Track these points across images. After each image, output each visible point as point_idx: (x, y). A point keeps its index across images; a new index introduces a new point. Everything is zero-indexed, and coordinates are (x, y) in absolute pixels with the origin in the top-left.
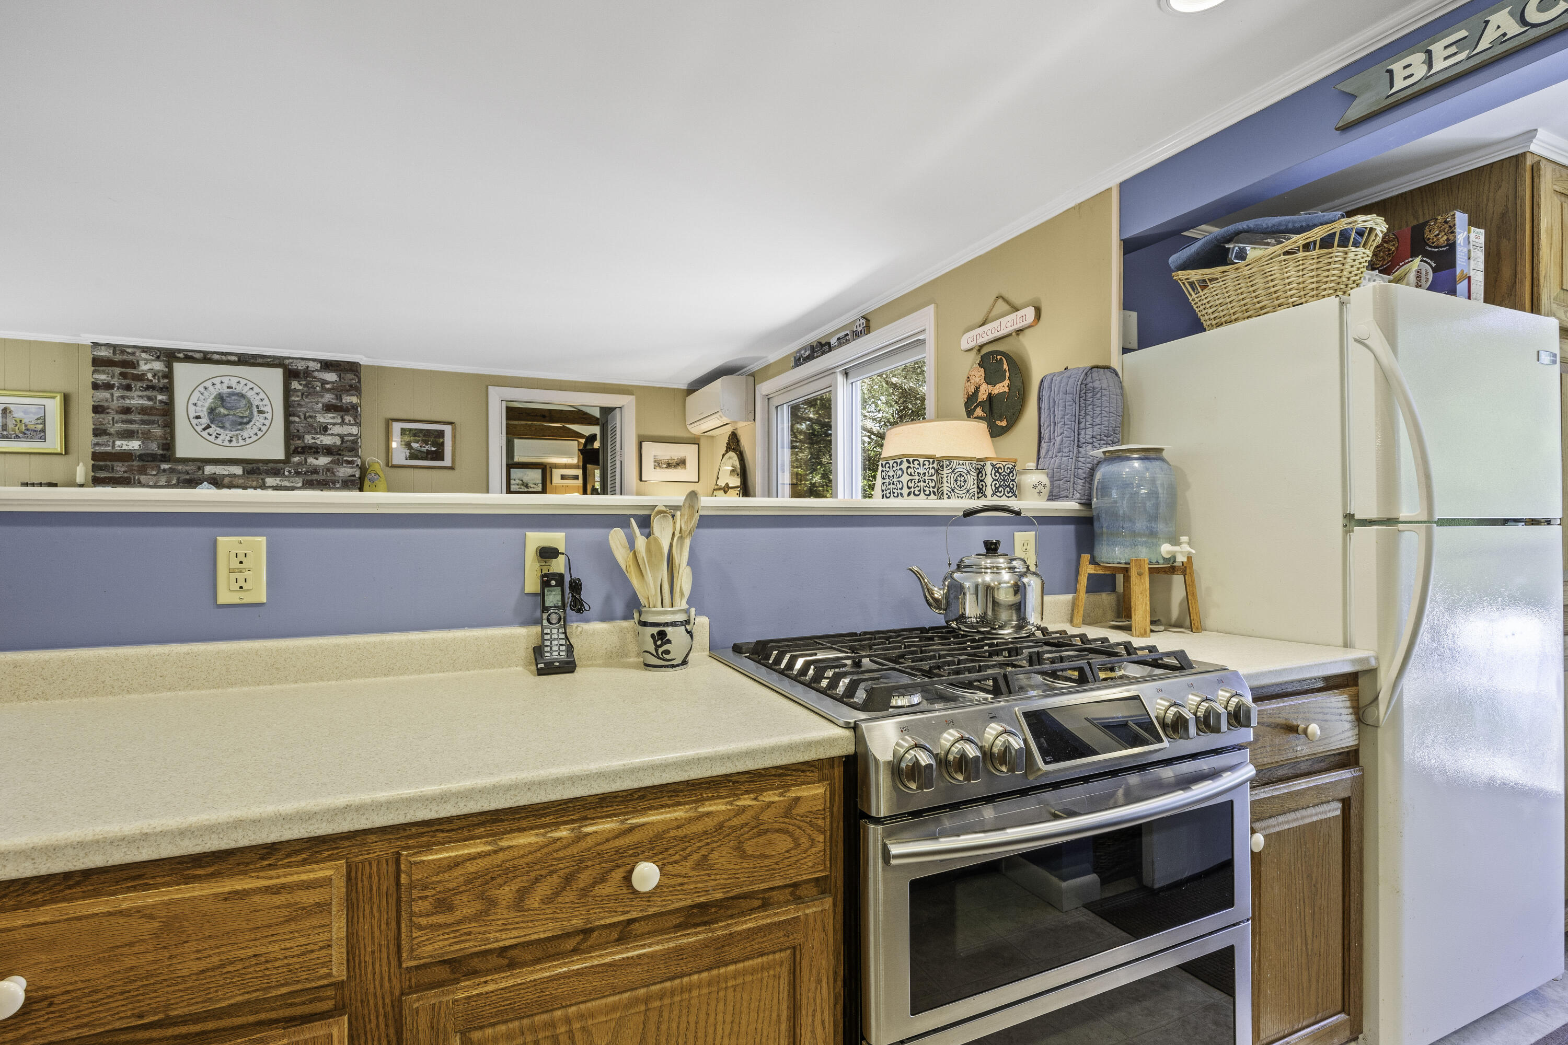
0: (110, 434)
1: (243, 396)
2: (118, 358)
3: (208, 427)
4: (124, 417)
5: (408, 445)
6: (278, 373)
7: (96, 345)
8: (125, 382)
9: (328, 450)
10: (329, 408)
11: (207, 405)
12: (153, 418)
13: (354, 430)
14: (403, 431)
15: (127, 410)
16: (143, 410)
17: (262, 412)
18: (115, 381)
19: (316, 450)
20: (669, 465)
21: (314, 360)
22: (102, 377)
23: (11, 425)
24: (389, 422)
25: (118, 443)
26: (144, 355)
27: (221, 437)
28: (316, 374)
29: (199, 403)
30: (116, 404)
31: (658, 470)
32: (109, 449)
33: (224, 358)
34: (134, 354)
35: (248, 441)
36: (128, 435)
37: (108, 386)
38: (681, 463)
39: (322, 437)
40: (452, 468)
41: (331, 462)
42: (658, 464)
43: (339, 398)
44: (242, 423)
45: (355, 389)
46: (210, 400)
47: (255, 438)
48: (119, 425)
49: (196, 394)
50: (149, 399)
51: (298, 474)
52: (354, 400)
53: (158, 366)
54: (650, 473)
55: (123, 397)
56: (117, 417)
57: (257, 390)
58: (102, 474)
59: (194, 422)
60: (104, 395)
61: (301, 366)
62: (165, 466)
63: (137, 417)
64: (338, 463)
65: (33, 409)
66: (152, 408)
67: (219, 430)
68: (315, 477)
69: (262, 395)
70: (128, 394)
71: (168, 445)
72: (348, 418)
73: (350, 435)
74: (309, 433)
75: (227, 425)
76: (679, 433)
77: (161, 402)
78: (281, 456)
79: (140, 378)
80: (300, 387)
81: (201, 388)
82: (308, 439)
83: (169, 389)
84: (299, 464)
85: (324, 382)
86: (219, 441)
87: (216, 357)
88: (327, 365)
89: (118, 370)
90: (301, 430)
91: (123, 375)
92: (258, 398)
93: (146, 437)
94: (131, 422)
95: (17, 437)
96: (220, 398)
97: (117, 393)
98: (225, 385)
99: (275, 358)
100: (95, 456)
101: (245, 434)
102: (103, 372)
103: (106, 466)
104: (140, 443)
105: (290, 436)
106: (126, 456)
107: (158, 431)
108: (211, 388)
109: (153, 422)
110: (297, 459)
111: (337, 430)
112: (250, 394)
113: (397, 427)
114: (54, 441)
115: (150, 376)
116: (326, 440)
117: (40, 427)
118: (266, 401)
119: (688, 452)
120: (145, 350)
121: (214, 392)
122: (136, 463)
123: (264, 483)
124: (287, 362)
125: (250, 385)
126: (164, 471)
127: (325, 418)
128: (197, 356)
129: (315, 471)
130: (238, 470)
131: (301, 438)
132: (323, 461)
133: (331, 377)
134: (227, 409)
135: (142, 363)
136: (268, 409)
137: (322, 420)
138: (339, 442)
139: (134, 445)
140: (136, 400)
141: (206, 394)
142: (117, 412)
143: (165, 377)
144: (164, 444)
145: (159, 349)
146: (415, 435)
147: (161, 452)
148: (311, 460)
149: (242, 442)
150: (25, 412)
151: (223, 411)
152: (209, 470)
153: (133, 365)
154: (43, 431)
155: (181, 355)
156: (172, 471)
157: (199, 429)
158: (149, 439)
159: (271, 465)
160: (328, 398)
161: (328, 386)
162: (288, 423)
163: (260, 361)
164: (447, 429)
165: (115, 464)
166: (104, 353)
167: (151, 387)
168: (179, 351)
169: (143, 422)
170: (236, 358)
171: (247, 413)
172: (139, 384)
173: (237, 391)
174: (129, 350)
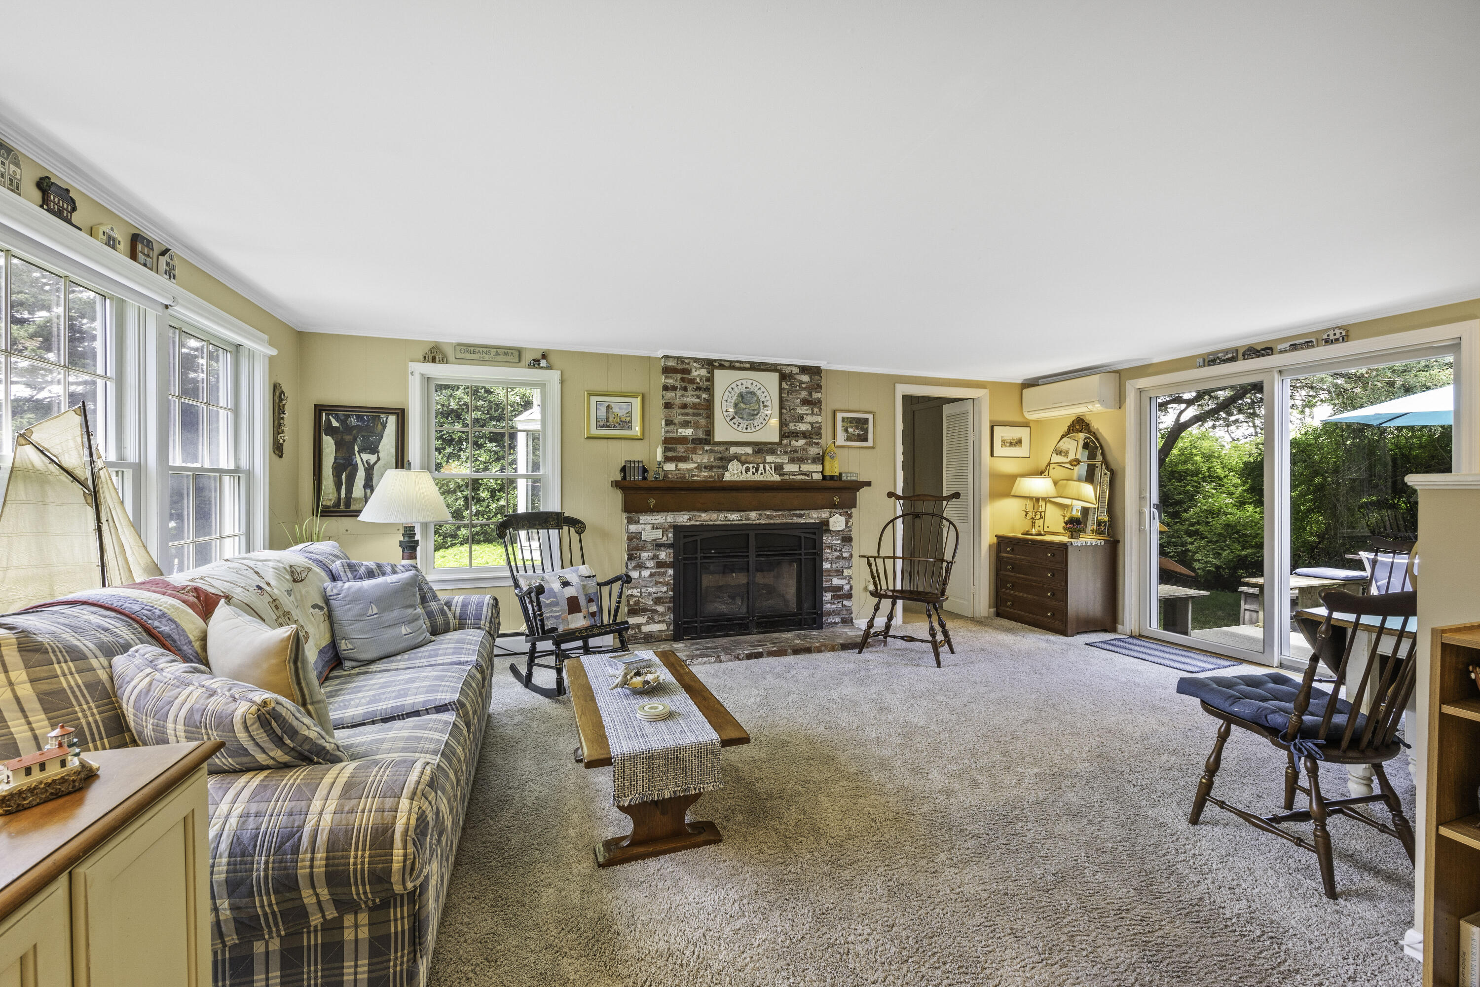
0: (675, 424)
1: (754, 394)
2: (680, 366)
3: (734, 418)
4: (683, 411)
5: (846, 430)
6: (776, 376)
7: (666, 357)
8: (683, 385)
9: (804, 435)
10: (805, 402)
11: (733, 401)
12: (699, 411)
13: (819, 419)
14: (843, 419)
15: (684, 406)
16: (695, 406)
17: (765, 406)
18: (678, 384)
19: (796, 435)
20: (1011, 444)
21: (796, 366)
22: (670, 381)
23: (611, 419)
24: (834, 413)
25: (680, 430)
26: (695, 364)
27: (741, 426)
28: (797, 376)
29: (729, 400)
30: (678, 401)
31: (1004, 448)
32: (674, 435)
33: (742, 365)
34: (689, 363)
35: (758, 428)
36: (686, 424)
37: (674, 388)
38: (1019, 442)
39: (800, 425)
40: (873, 448)
41: (806, 444)
42: (1004, 443)
43: (810, 394)
44: (753, 415)
45: (818, 387)
46: (735, 398)
47: (761, 426)
48: (680, 417)
49: (727, 393)
50: (698, 397)
51: (786, 452)
52: (819, 395)
53: (703, 372)
54: (999, 450)
55: (682, 396)
56: (679, 411)
57: (763, 389)
58: (670, 454)
59: (725, 414)
60: (670, 395)
61: (787, 370)
62: (707, 448)
63: (690, 411)
64: (810, 444)
65: (624, 406)
66: (699, 404)
67: (740, 421)
68: (796, 455)
69: (766, 394)
70: (685, 393)
71: (709, 432)
72: (816, 410)
73: (817, 422)
74: (792, 422)
75: (745, 416)
76: (1017, 419)
77: (705, 399)
78: (777, 440)
79: (692, 381)
80: (787, 387)
81: (730, 389)
82: (792, 426)
83: (710, 390)
84: (786, 445)
85: (801, 383)
86: (740, 429)
87: (737, 365)
88: (804, 370)
89: (679, 376)
90: (788, 419)
91: (683, 379)
92: (763, 395)
93: (696, 426)
94: (687, 414)
95: (615, 426)
96: (741, 395)
97: (679, 393)
98: (744, 386)
99: (772, 364)
100: (666, 441)
101: (756, 423)
102: (671, 378)
103: (673, 448)
104: (692, 430)
105: (783, 424)
106: (683, 440)
107: (703, 422)
108: (736, 389)
109: (699, 415)
110: (785, 442)
111: (808, 419)
112: (759, 393)
113: (839, 416)
114: (637, 429)
115: (698, 380)
116: (803, 427)
117: (628, 419)
118: (768, 398)
119: (1022, 433)
120: (696, 360)
121: (737, 390)
122: (690, 446)
123: (765, 460)
124: (779, 367)
125: (759, 386)
126: (707, 451)
127: (802, 410)
128: (727, 364)
129: (796, 451)
130: (749, 450)
131: (787, 425)
132: (801, 443)
133: (805, 378)
134: (745, 404)
135: (694, 370)
136: (769, 404)
137: (800, 412)
138: (810, 429)
139: (688, 432)
140: (690, 399)
141: (733, 393)
142: (679, 408)
143: (708, 380)
144: (706, 431)
145: (703, 360)
146: (850, 422)
147: (704, 437)
148: (794, 443)
149: (753, 430)
150: (620, 409)
151: (742, 405)
152: (733, 450)
153: (687, 371)
154: (630, 422)
155: (717, 364)
156: (712, 451)
157: (728, 419)
158: (697, 427)
159: (769, 446)
160: (804, 394)
161: (804, 386)
162: (781, 414)
163: (763, 367)
164: (870, 417)
165: (678, 446)
166: (672, 363)
167: (699, 389)
168: (716, 360)
169: (694, 415)
170: (748, 366)
171: (756, 407)
172: (692, 386)
173: (752, 390)
174: (686, 361)
